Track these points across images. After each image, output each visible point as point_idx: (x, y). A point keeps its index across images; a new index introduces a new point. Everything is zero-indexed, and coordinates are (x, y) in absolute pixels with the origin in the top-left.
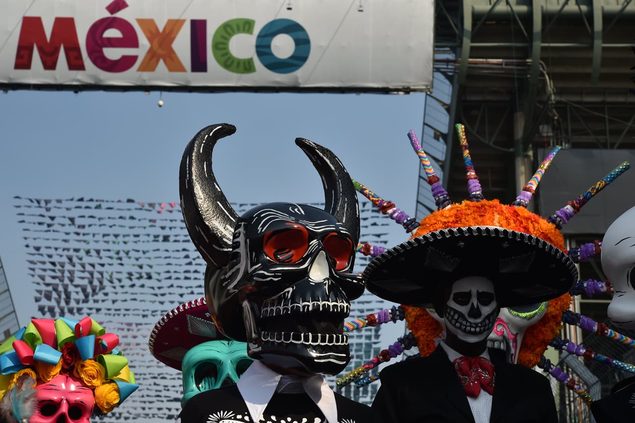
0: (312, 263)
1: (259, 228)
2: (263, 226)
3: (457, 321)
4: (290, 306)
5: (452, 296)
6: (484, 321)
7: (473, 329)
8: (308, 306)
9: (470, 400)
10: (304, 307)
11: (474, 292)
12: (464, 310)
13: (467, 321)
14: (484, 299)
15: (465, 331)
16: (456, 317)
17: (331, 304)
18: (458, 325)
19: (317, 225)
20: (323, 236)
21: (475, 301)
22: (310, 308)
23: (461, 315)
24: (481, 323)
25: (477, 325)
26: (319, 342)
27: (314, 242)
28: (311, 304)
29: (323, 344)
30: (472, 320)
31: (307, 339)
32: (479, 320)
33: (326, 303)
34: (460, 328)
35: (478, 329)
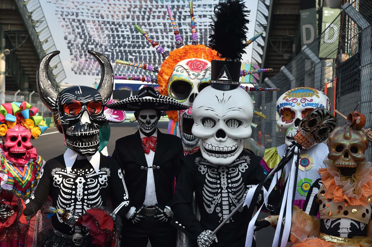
0: (81, 116)
1: (62, 103)
2: (63, 102)
3: (141, 125)
4: (73, 133)
5: (140, 116)
6: (152, 125)
7: (147, 128)
8: (79, 134)
9: (146, 154)
10: (77, 134)
11: (148, 115)
12: (144, 121)
13: (145, 125)
14: (152, 117)
15: (144, 128)
16: (141, 123)
17: (87, 133)
18: (142, 126)
19: (85, 99)
20: (87, 104)
21: (148, 118)
22: (79, 135)
23: (143, 123)
24: (151, 126)
25: (149, 127)
26: (84, 146)
27: (83, 107)
28: (80, 133)
29: (86, 147)
30: (147, 125)
31: (79, 145)
32: (150, 125)
33: (85, 132)
34: (143, 127)
35: (149, 128)
